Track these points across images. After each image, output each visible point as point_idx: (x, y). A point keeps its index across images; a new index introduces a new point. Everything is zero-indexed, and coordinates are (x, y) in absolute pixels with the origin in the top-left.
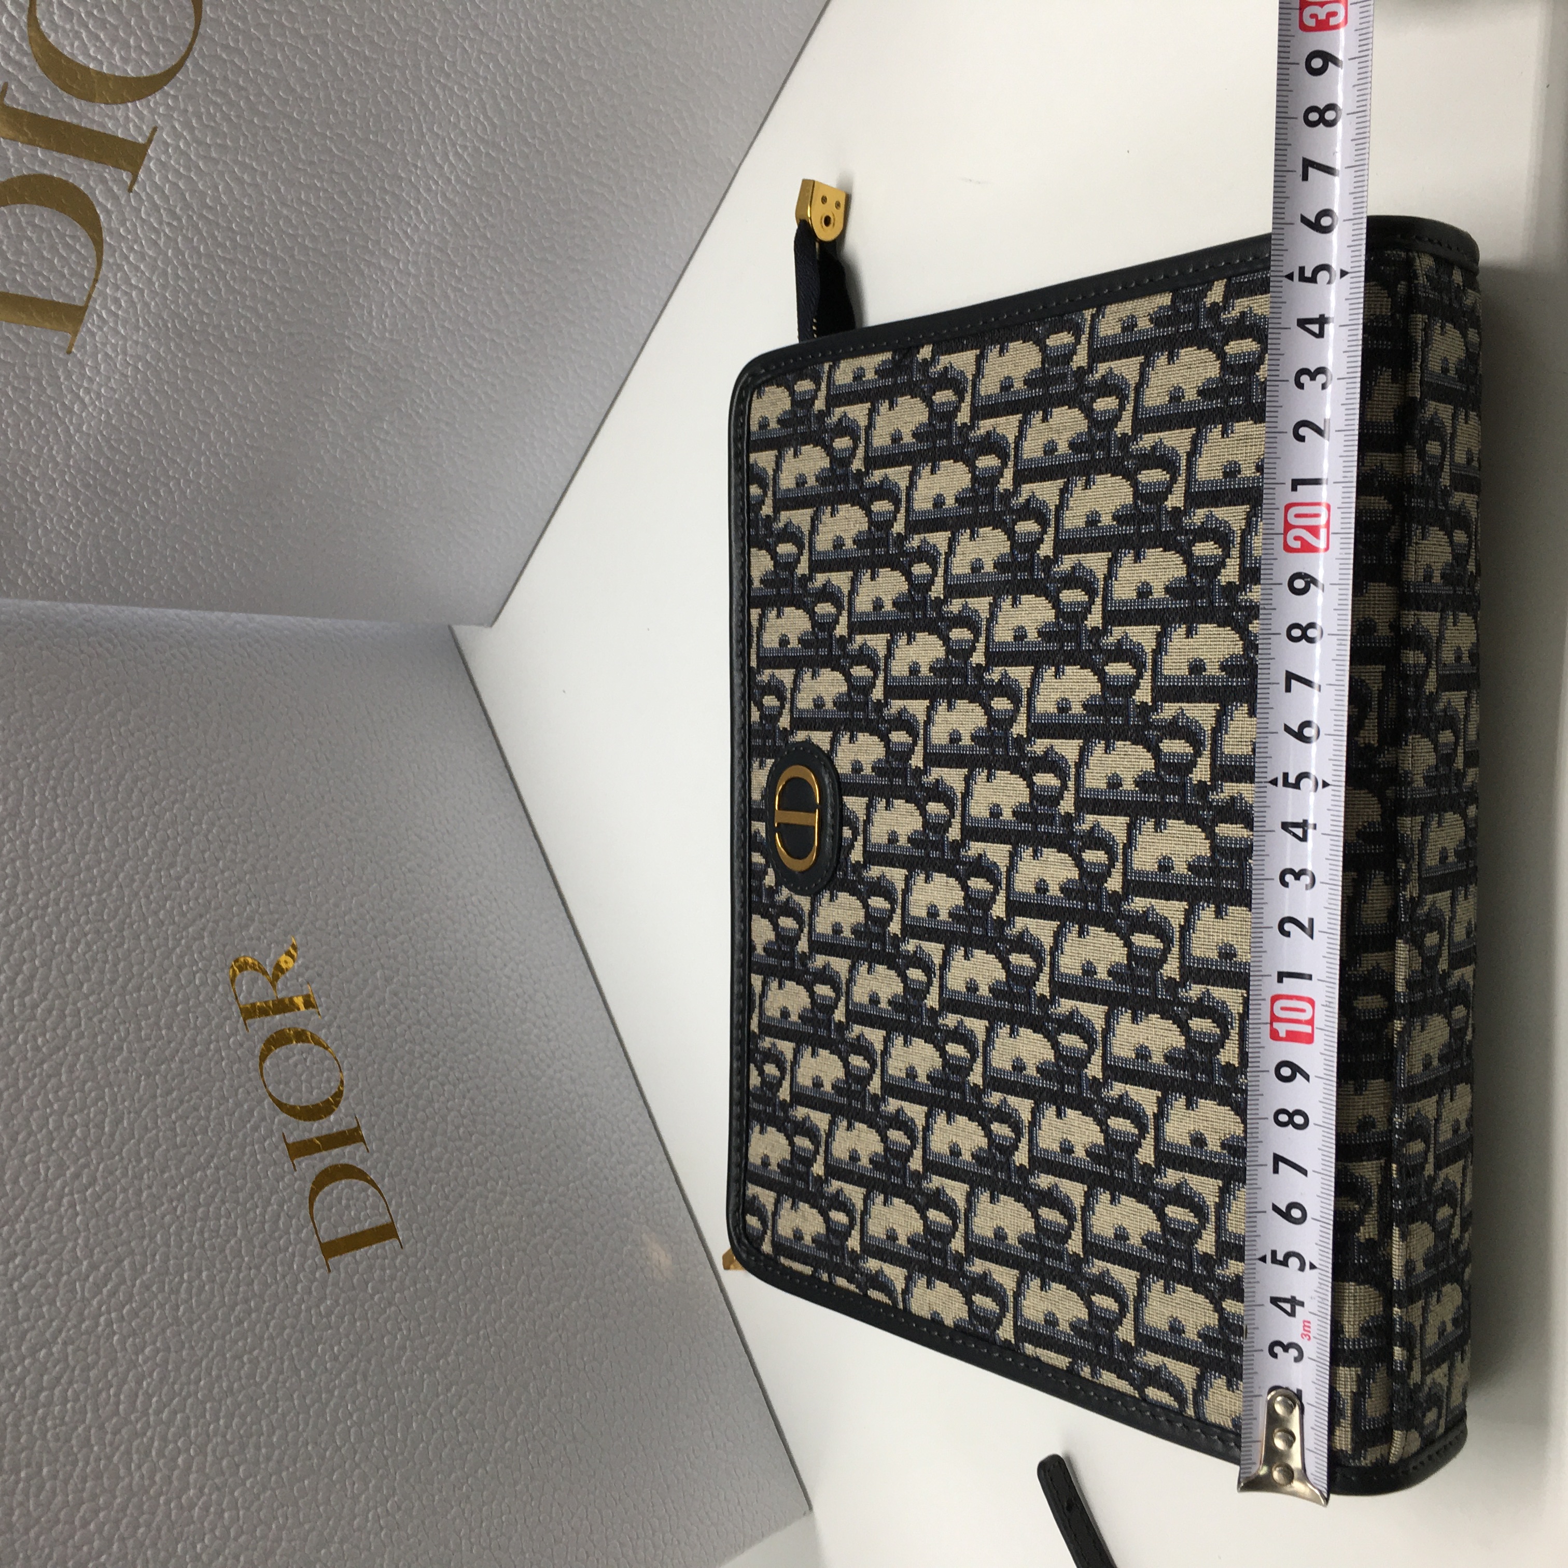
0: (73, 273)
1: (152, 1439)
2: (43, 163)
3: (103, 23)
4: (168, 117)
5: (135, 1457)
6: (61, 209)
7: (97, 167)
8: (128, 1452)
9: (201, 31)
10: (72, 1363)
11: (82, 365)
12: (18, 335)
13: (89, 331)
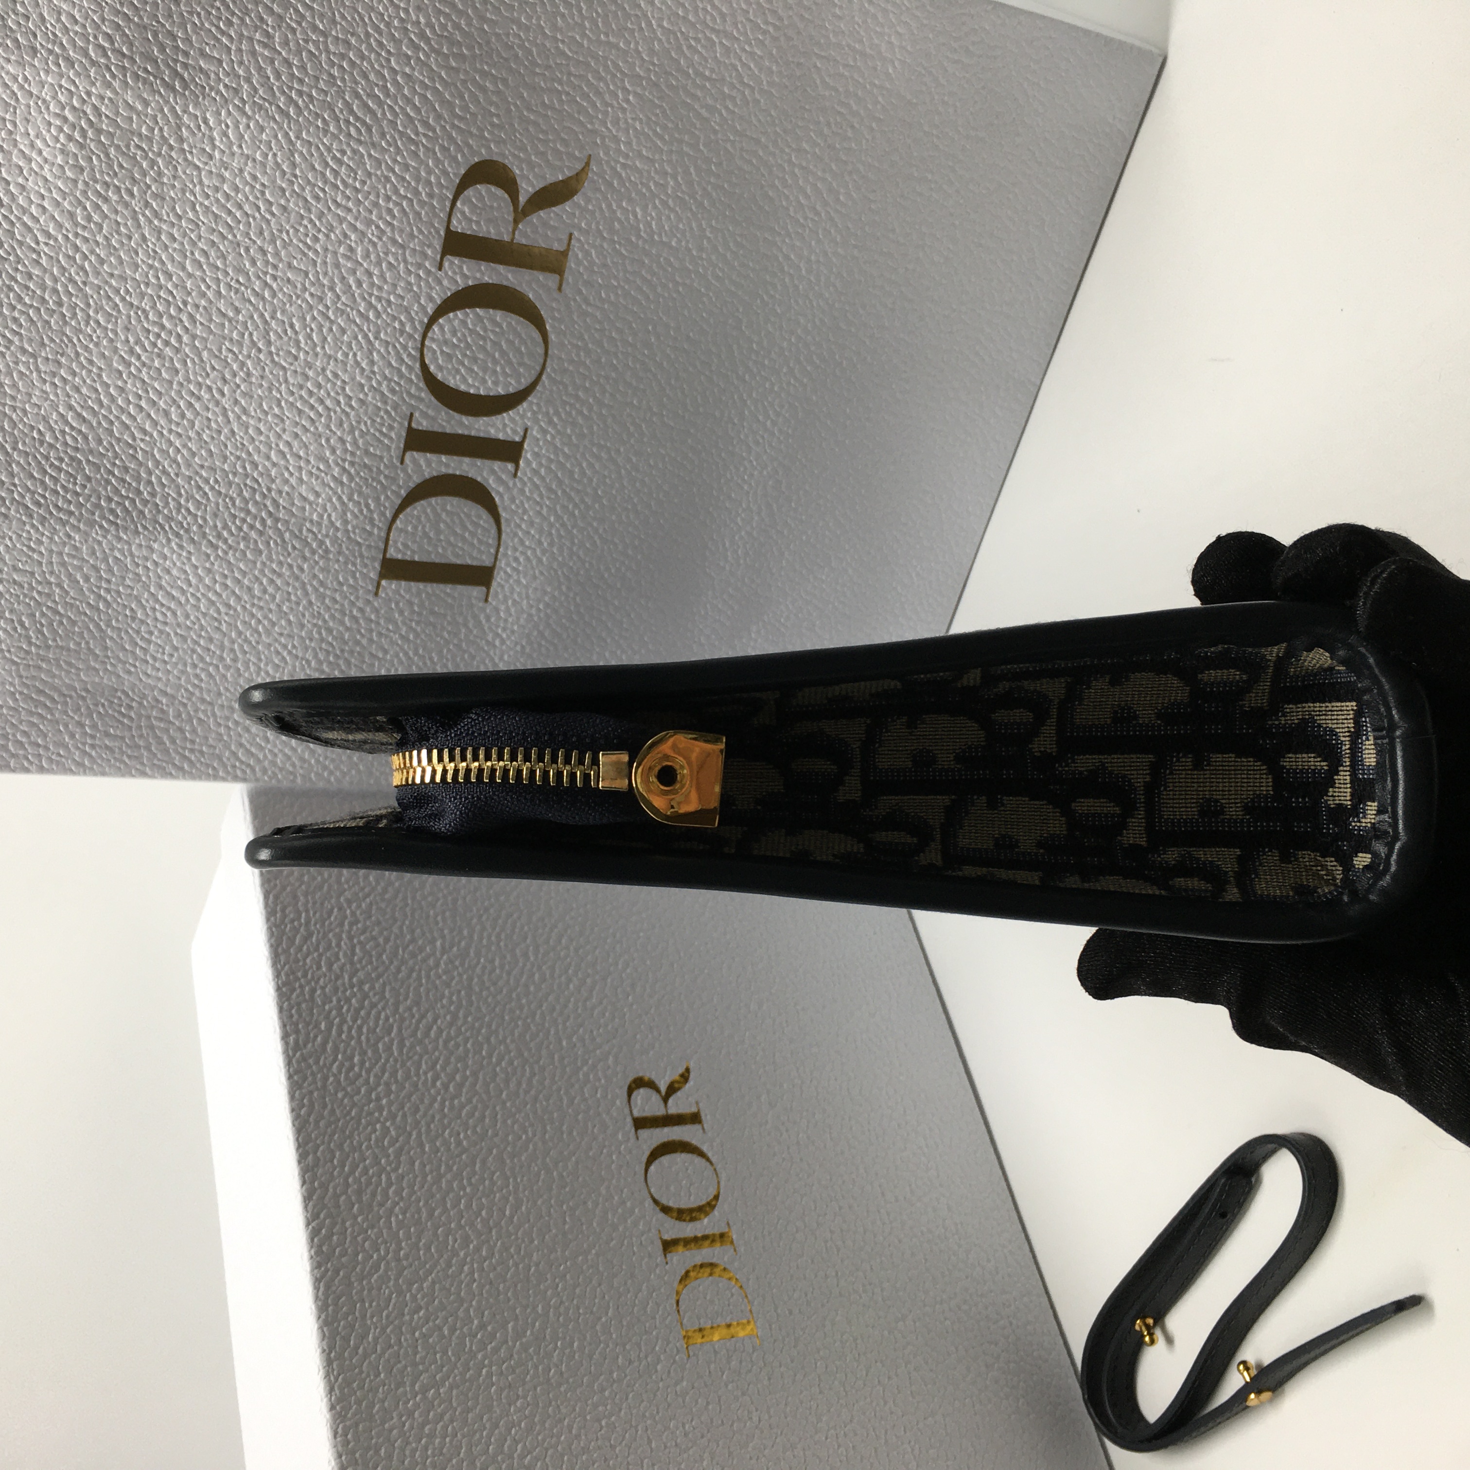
0: (480, 542)
2: (447, 466)
3: (475, 360)
4: (536, 421)
6: (467, 496)
7: (488, 462)
9: (550, 352)
11: (497, 610)
12: (446, 593)
13: (499, 584)
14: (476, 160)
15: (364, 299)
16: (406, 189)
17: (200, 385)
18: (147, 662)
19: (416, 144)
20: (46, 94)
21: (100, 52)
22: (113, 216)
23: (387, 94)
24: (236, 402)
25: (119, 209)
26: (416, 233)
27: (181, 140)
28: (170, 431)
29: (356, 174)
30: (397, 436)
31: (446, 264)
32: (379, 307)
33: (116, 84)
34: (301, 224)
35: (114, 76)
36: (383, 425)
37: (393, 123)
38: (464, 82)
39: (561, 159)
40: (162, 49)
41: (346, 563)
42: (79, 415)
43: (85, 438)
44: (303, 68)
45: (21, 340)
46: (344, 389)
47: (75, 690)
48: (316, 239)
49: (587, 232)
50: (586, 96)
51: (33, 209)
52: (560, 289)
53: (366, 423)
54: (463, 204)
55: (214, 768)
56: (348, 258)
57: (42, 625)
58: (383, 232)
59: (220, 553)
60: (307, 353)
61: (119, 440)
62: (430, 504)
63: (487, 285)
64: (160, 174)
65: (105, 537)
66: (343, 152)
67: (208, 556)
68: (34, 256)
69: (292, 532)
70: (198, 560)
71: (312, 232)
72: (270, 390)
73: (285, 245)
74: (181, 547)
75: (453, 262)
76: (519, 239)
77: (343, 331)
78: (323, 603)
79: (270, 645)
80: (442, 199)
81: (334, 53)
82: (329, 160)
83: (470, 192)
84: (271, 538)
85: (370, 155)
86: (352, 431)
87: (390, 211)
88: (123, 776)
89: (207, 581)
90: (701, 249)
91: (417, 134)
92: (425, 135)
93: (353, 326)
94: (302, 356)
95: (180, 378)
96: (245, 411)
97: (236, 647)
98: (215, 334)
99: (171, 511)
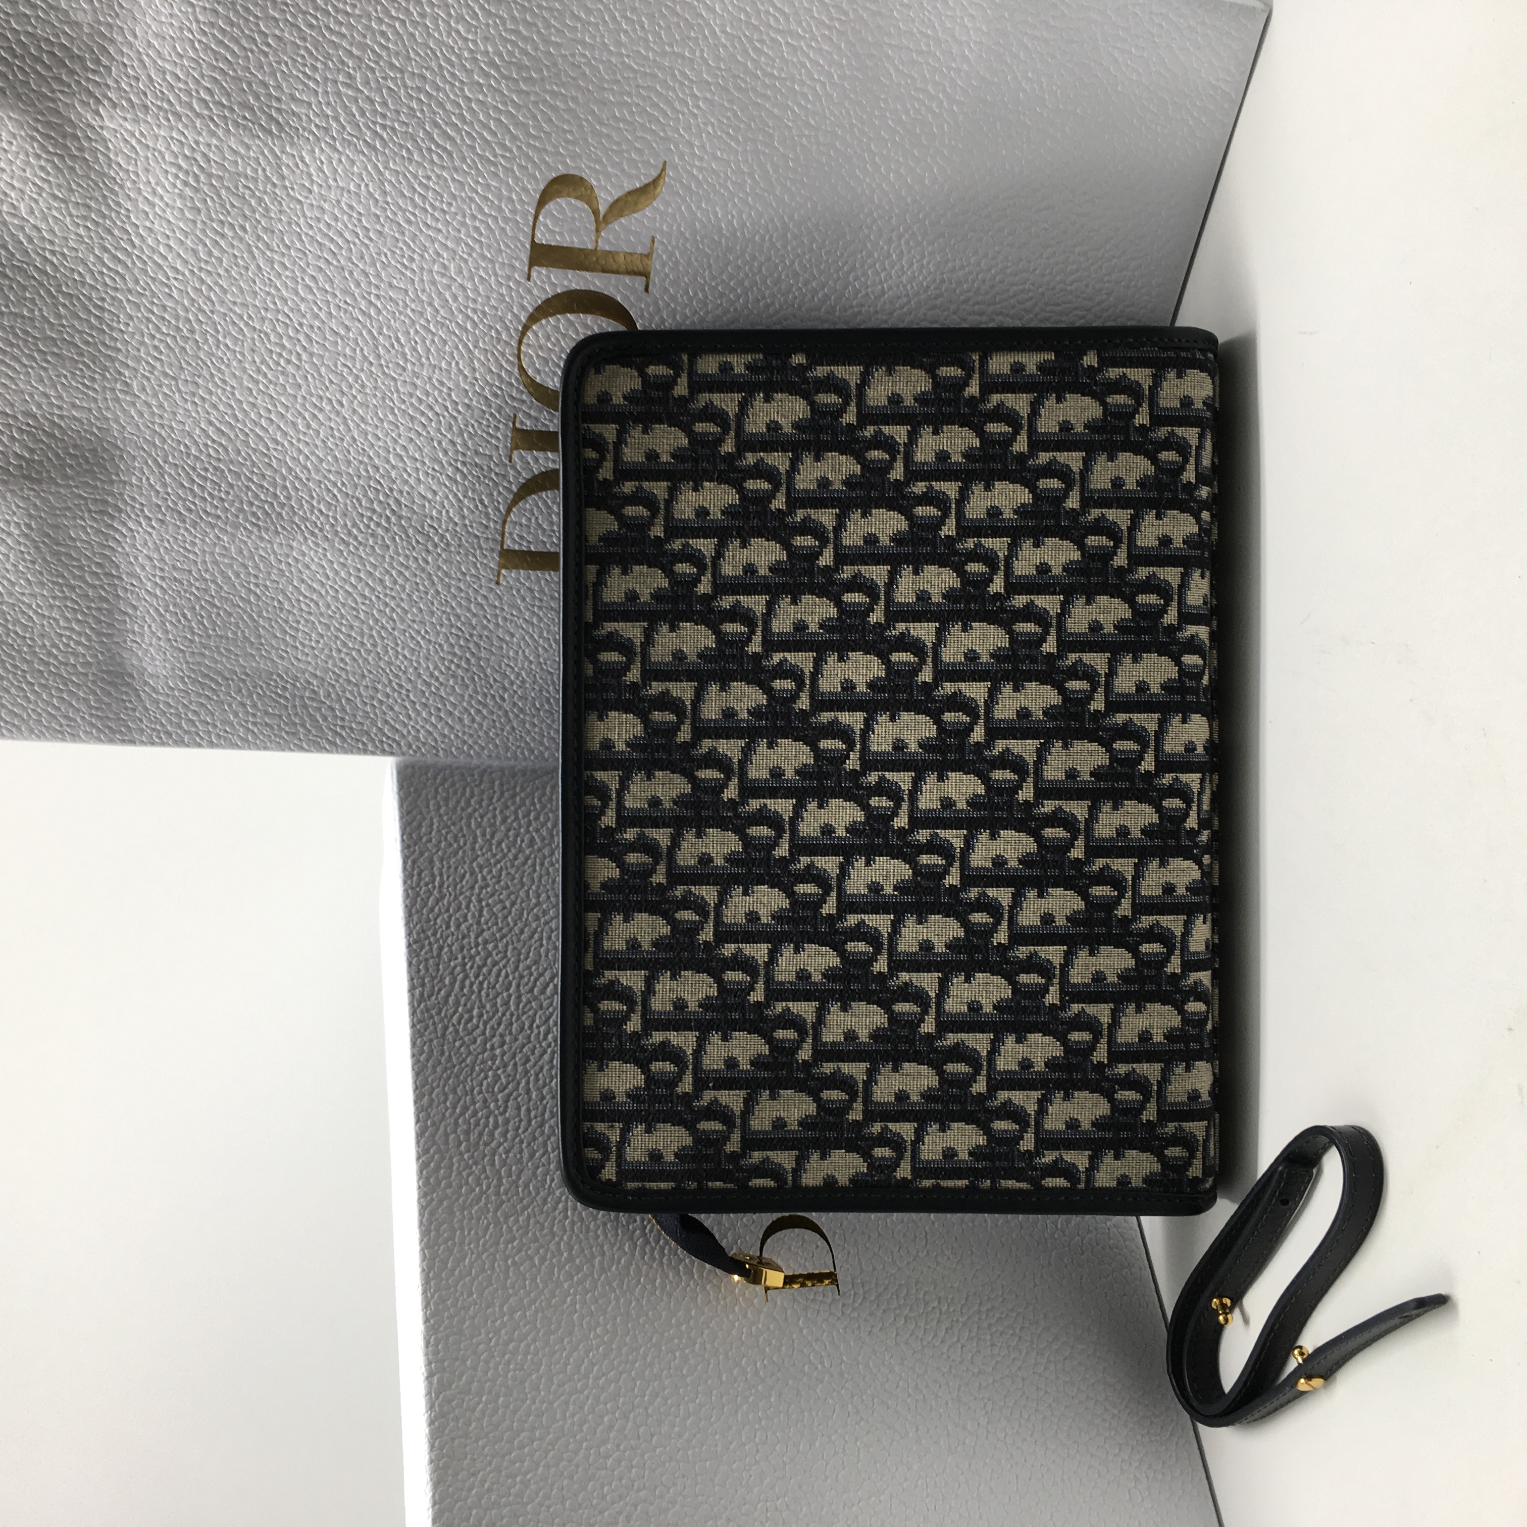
2: (554, 462)
10: (539, 1326)
14: (554, 175)
15: (461, 311)
16: (490, 207)
17: (321, 398)
18: (297, 648)
19: (495, 164)
20: (161, 146)
21: (203, 106)
22: (230, 251)
23: (465, 122)
24: (354, 411)
25: (235, 243)
26: (503, 248)
27: (283, 177)
28: (299, 440)
29: (442, 197)
30: (503, 435)
31: (534, 274)
32: (476, 318)
33: (220, 133)
34: (396, 247)
35: (216, 125)
36: (489, 427)
37: (473, 148)
38: (536, 103)
39: (637, 167)
40: (257, 98)
41: (467, 555)
42: (219, 430)
43: (226, 449)
44: (384, 104)
45: (163, 366)
46: (450, 395)
47: (235, 673)
48: (412, 259)
49: (668, 235)
50: (655, 105)
51: (162, 249)
53: (473, 426)
54: (545, 218)
55: (364, 743)
56: (443, 275)
57: (202, 617)
58: (472, 249)
59: (351, 548)
60: (414, 364)
61: (255, 450)
62: (541, 498)
63: (576, 291)
64: (267, 209)
65: (249, 537)
66: (429, 178)
67: (341, 551)
68: (167, 290)
69: (415, 528)
70: (333, 556)
71: (408, 253)
72: (383, 399)
73: (384, 267)
74: (317, 545)
75: (540, 272)
76: (603, 246)
77: (445, 342)
78: (449, 592)
79: (405, 631)
80: (525, 214)
81: (412, 88)
82: (416, 186)
83: (551, 206)
84: (396, 534)
85: (453, 179)
86: (461, 434)
87: (477, 229)
88: (283, 750)
89: (343, 574)
91: (495, 156)
92: (503, 156)
93: (453, 337)
94: (409, 367)
95: (303, 392)
96: (363, 419)
97: (374, 633)
98: (329, 351)
99: (305, 513)
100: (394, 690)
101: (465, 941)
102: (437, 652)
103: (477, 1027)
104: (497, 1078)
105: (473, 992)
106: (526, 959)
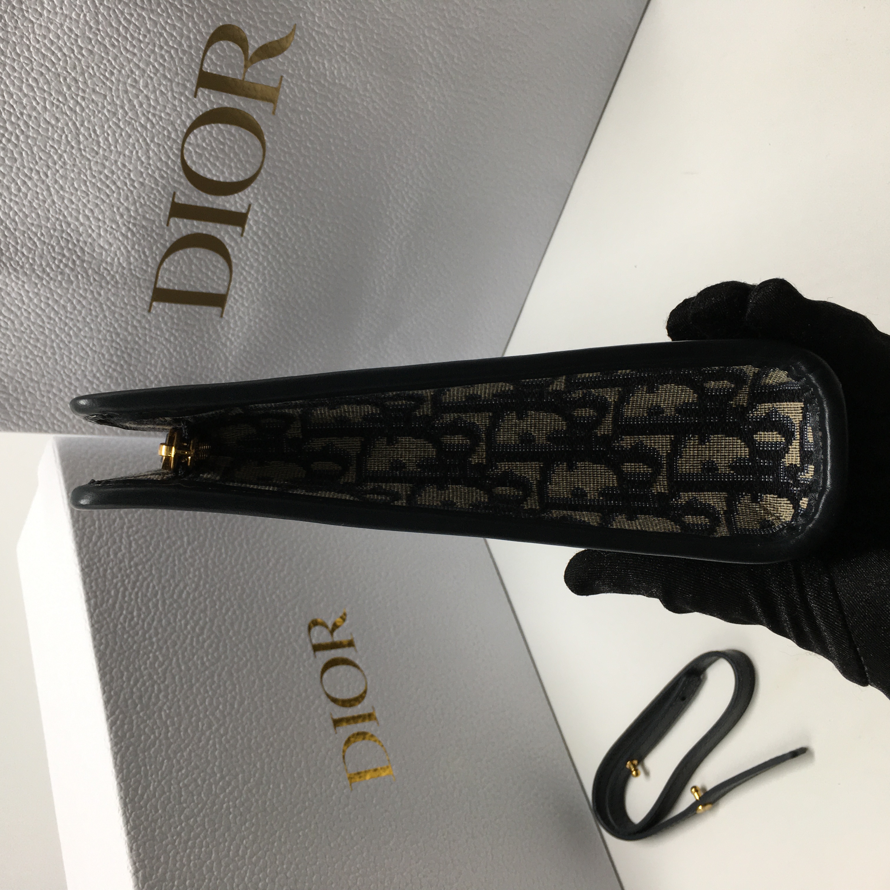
0: (218, 278)
1: (246, 872)
2: (198, 227)
3: (217, 158)
4: (257, 200)
5: (236, 880)
7: (224, 226)
8: (233, 878)
9: (267, 155)
10: (207, 827)
11: (228, 323)
12: (195, 311)
13: (230, 306)
14: (221, 24)
15: (144, 114)
16: (174, 42)
17: (31, 170)
19: (181, 11)
24: (56, 182)
26: (179, 72)
28: (11, 200)
29: (140, 30)
30: (165, 207)
31: (199, 93)
32: (154, 121)
34: (101, 63)
36: (155, 199)
39: (277, 26)
41: (129, 291)
46: (129, 175)
48: (112, 73)
49: (292, 76)
52: (274, 113)
53: (144, 198)
54: (212, 53)
55: (39, 424)
56: (134, 87)
58: (157, 70)
59: (44, 282)
60: (105, 150)
62: (186, 253)
63: (226, 108)
66: (132, 15)
67: (36, 284)
69: (93, 270)
70: (29, 287)
71: (109, 68)
72: (79, 174)
73: (91, 76)
74: (18, 278)
75: (204, 92)
77: (130, 136)
78: (114, 317)
79: (78, 344)
80: (198, 49)
82: (122, 20)
83: (216, 46)
84: (79, 273)
85: (149, 18)
86: (135, 203)
87: (162, 56)
89: (35, 301)
90: (366, 90)
91: (182, 5)
92: (187, 6)
93: (136, 133)
94: (101, 151)
95: (18, 164)
96: (62, 188)
97: (55, 345)
98: (42, 136)
99: (11, 254)
100: (65, 386)
101: (122, 565)
102: (100, 360)
103: (138, 623)
104: (156, 658)
105: (131, 600)
106: (166, 574)
